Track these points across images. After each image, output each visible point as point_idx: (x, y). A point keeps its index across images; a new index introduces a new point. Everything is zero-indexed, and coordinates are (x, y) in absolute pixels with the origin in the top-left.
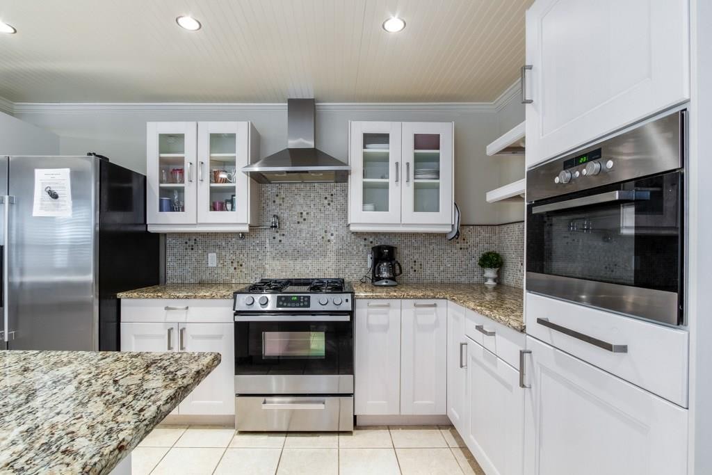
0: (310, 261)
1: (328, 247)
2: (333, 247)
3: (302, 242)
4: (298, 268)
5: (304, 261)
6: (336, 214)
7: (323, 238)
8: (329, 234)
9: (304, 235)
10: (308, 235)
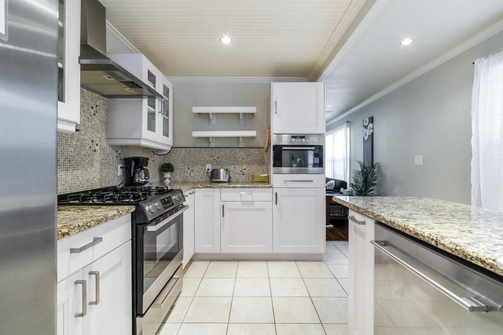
0: (80, 171)
1: (95, 157)
2: (97, 157)
3: (72, 150)
4: (69, 179)
5: (75, 172)
6: (100, 125)
7: (90, 147)
8: (95, 144)
9: (75, 143)
10: (78, 143)
